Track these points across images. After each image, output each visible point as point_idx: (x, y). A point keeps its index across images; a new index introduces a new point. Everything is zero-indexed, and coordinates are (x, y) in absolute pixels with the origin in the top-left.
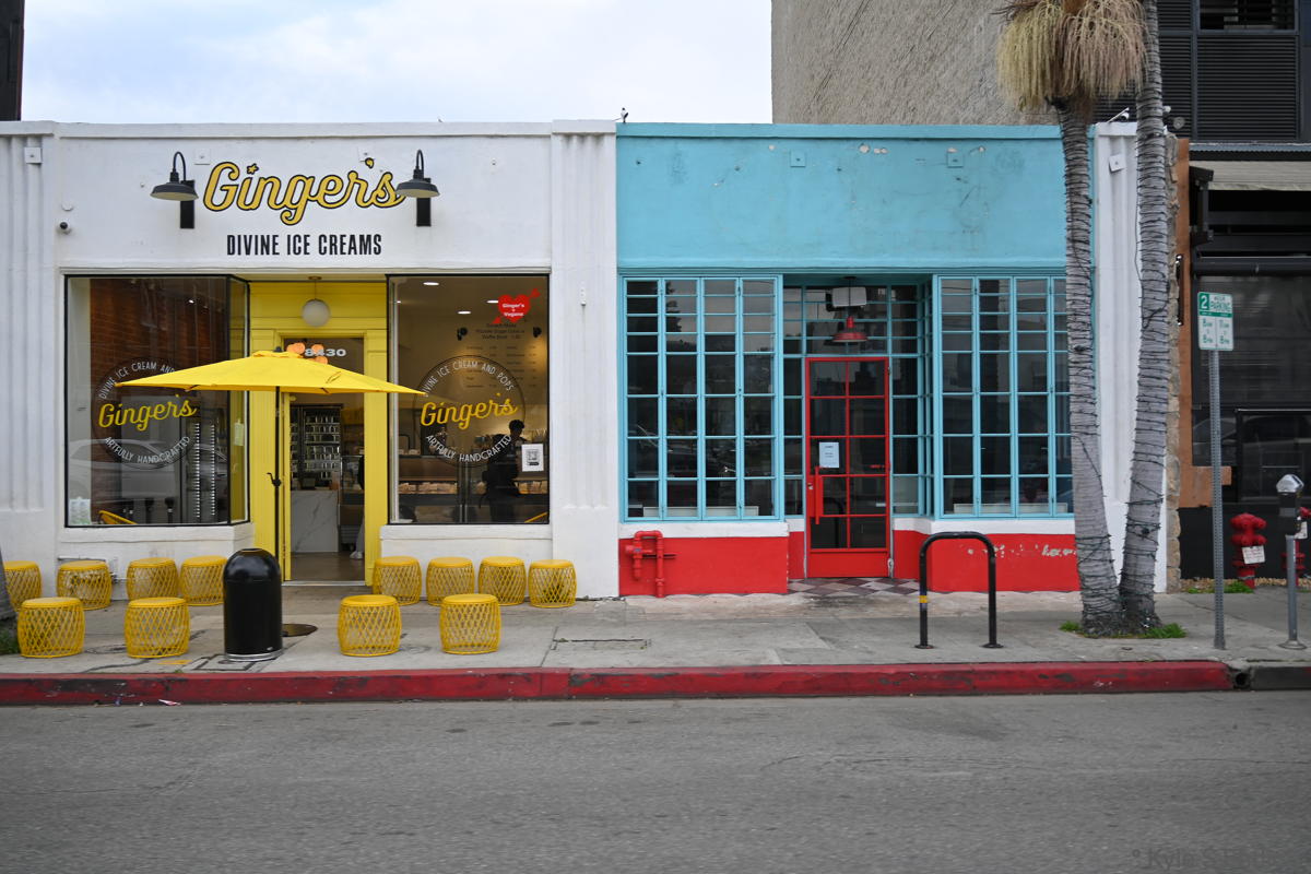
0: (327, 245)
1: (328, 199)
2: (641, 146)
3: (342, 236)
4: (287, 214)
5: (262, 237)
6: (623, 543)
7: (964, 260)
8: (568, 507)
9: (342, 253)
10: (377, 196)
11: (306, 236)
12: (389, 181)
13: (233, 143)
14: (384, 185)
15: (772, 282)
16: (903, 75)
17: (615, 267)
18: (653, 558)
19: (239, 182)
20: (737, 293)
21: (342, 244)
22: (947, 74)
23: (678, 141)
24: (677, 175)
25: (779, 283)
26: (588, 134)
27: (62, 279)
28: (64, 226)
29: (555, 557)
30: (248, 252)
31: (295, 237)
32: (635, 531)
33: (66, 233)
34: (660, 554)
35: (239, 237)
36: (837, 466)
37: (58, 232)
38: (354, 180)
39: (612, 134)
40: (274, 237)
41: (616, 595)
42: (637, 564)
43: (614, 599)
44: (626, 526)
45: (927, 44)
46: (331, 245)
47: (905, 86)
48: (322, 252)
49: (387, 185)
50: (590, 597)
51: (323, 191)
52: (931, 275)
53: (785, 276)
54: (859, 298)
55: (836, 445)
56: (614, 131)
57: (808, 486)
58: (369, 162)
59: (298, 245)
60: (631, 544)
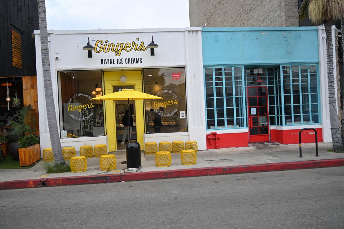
0: (128, 61)
1: (128, 49)
2: (207, 33)
3: (131, 59)
4: (116, 53)
5: (110, 59)
6: (207, 136)
7: (288, 61)
8: (193, 127)
9: (132, 63)
10: (140, 48)
11: (122, 59)
12: (143, 44)
13: (102, 35)
14: (142, 45)
15: (241, 68)
16: (239, 15)
17: (203, 65)
18: (215, 139)
19: (103, 45)
20: (233, 71)
21: (132, 61)
22: (256, 14)
23: (217, 32)
24: (217, 41)
25: (243, 68)
26: (195, 31)
27: (57, 72)
28: (57, 58)
29: (190, 140)
30: (107, 64)
31: (119, 59)
32: (210, 133)
33: (57, 60)
34: (217, 138)
35: (104, 59)
36: (256, 114)
37: (55, 59)
38: (134, 44)
39: (201, 31)
40: (113, 59)
41: (206, 149)
42: (211, 141)
43: (206, 150)
44: (207, 131)
45: (248, 7)
46: (129, 61)
47: (240, 17)
48: (126, 63)
49: (143, 45)
50: (200, 150)
51: (126, 47)
52: (280, 65)
53: (245, 66)
54: (261, 71)
55: (255, 109)
56: (201, 30)
57: (249, 119)
58: (138, 39)
59: (120, 61)
60: (209, 136)
